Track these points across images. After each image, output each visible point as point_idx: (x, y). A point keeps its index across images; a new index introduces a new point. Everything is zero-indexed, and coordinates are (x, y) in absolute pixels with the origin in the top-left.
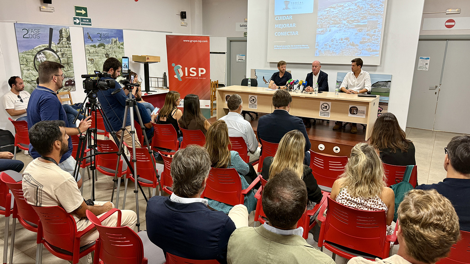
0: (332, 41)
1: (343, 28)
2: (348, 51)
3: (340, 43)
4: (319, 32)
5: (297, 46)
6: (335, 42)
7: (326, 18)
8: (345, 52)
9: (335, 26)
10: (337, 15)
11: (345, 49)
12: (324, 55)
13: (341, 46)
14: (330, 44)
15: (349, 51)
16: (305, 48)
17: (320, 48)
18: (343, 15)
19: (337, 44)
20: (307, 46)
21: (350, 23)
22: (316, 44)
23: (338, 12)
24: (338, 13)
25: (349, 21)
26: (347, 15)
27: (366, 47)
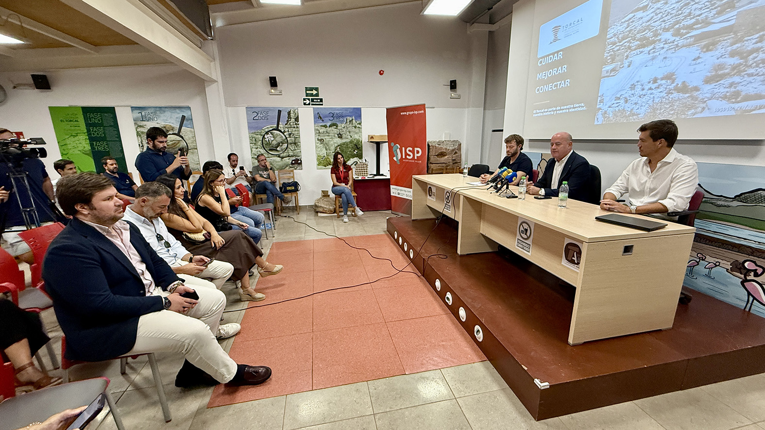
0: (633, 87)
1: (662, 52)
2: (668, 106)
3: (651, 89)
4: (607, 72)
5: (565, 107)
6: (639, 87)
7: (623, 39)
8: (661, 110)
9: (642, 52)
10: (648, 23)
11: (661, 103)
12: (612, 121)
13: (652, 96)
14: (627, 95)
15: (671, 106)
16: (579, 109)
17: (607, 106)
18: (666, 18)
19: (644, 92)
20: (582, 105)
21: (682, 35)
22: (599, 99)
23: (652, 15)
24: (652, 17)
25: (679, 29)
26: (675, 16)
27: (722, 90)
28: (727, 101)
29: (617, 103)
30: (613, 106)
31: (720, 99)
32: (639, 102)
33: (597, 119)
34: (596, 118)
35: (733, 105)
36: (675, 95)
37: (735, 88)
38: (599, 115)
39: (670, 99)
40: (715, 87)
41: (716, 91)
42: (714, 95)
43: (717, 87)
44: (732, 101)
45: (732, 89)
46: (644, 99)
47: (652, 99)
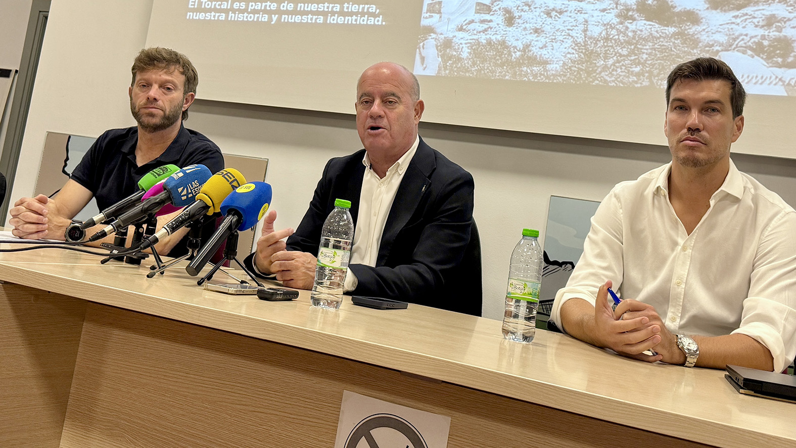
5: (314, 7)
11: (607, 39)
12: (467, 70)
13: (581, 18)
16: (363, 21)
17: (453, 26)
20: (373, 9)
27: (751, 31)
28: (765, 60)
29: (483, 22)
30: (472, 26)
31: (749, 52)
32: (547, 28)
33: (423, 59)
34: (418, 57)
35: (780, 72)
36: (642, 25)
37: (779, 29)
38: (430, 48)
39: (630, 34)
40: (734, 20)
41: (738, 30)
42: (734, 40)
43: (738, 21)
44: (777, 62)
45: (773, 34)
46: (561, 21)
47: (582, 27)
